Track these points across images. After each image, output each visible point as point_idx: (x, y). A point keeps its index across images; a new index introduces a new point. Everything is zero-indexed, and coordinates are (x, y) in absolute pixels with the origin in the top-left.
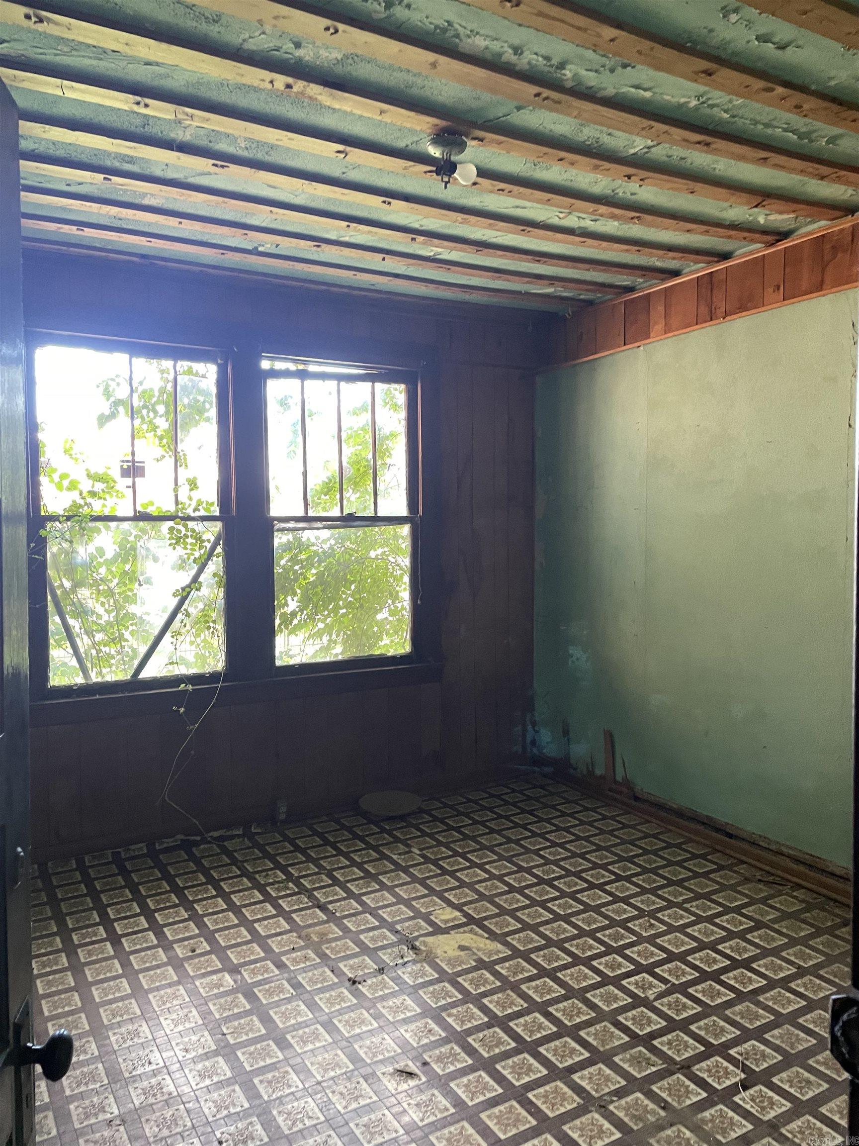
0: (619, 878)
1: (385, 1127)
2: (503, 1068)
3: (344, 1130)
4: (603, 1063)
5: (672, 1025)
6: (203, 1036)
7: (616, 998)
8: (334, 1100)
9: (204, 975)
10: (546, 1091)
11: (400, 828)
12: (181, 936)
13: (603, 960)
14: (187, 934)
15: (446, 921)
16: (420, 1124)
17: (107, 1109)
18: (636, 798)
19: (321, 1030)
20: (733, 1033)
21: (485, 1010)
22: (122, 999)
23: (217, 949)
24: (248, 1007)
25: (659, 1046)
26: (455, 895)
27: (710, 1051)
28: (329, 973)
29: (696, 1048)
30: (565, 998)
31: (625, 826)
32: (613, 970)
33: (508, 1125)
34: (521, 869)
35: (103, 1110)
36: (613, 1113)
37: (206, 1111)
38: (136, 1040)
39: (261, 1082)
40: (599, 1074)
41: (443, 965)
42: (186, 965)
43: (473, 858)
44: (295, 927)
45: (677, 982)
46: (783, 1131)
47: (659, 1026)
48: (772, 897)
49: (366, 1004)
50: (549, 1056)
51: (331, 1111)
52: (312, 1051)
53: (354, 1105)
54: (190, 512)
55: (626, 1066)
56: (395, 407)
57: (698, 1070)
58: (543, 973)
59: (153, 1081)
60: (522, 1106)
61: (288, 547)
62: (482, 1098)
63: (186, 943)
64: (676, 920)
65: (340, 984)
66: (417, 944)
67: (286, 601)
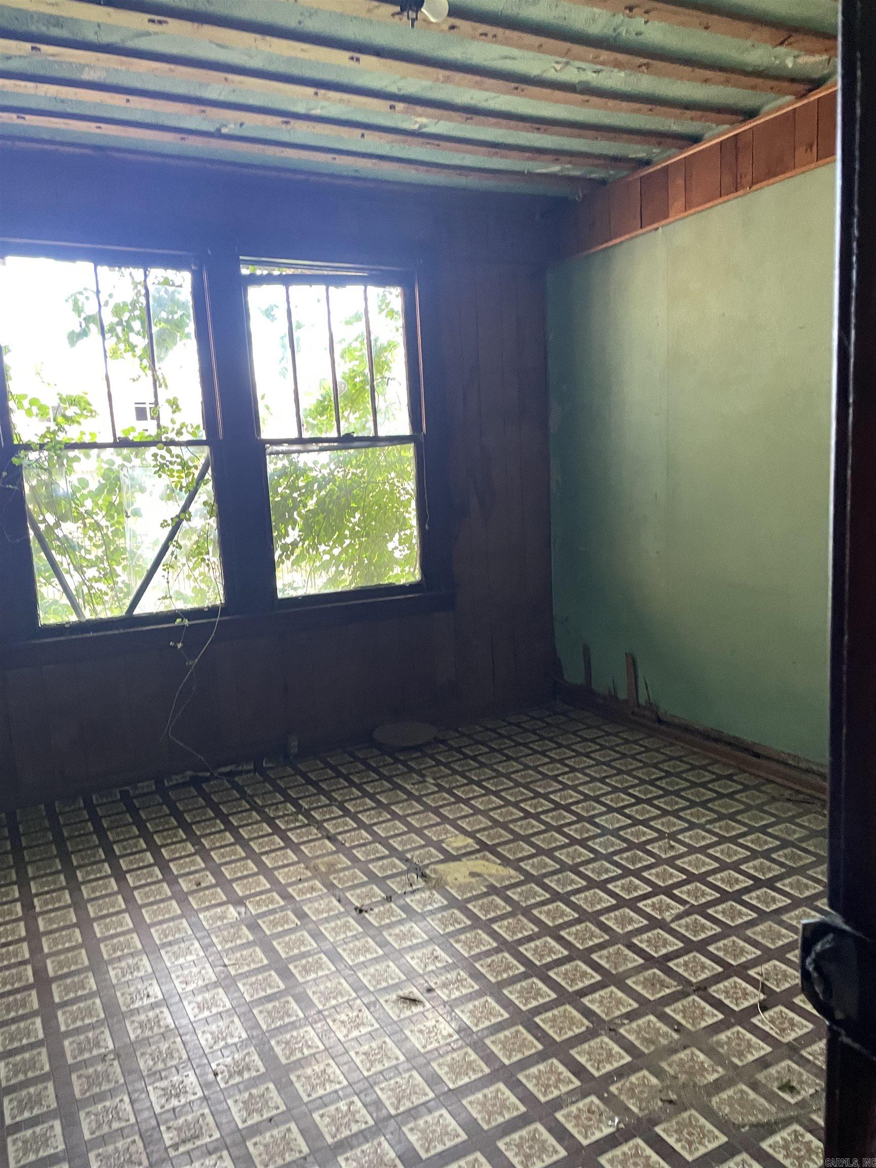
0: (639, 801)
1: (386, 1055)
2: (511, 992)
3: (345, 1058)
4: (615, 985)
5: (690, 946)
6: (204, 968)
7: (631, 920)
8: (334, 1028)
9: (208, 908)
10: (554, 1015)
11: (415, 758)
12: (187, 870)
13: (619, 883)
14: (193, 869)
15: (458, 849)
16: (422, 1051)
17: (102, 1044)
18: (660, 721)
19: (325, 958)
20: (753, 953)
21: (494, 935)
22: (124, 933)
23: (223, 883)
24: (251, 938)
25: (675, 968)
26: (469, 823)
27: (729, 971)
28: (335, 903)
29: (713, 969)
30: (578, 921)
31: (648, 750)
32: (629, 892)
33: (513, 1050)
34: (537, 795)
35: (97, 1045)
36: (624, 1037)
37: (203, 1043)
38: (135, 974)
39: (261, 1012)
40: (611, 996)
41: (453, 892)
42: (190, 899)
43: (489, 786)
44: (302, 858)
45: (696, 904)
46: (804, 1053)
47: (676, 948)
48: (800, 815)
49: (371, 932)
50: (559, 980)
51: (331, 1040)
52: (315, 980)
53: (355, 1033)
54: (172, 435)
55: (639, 988)
56: (391, 313)
57: (714, 991)
58: (556, 896)
59: (151, 1014)
60: (529, 1031)
61: (284, 473)
62: (487, 1023)
63: (191, 877)
64: (698, 841)
65: (347, 913)
66: (428, 872)
67: (287, 531)
